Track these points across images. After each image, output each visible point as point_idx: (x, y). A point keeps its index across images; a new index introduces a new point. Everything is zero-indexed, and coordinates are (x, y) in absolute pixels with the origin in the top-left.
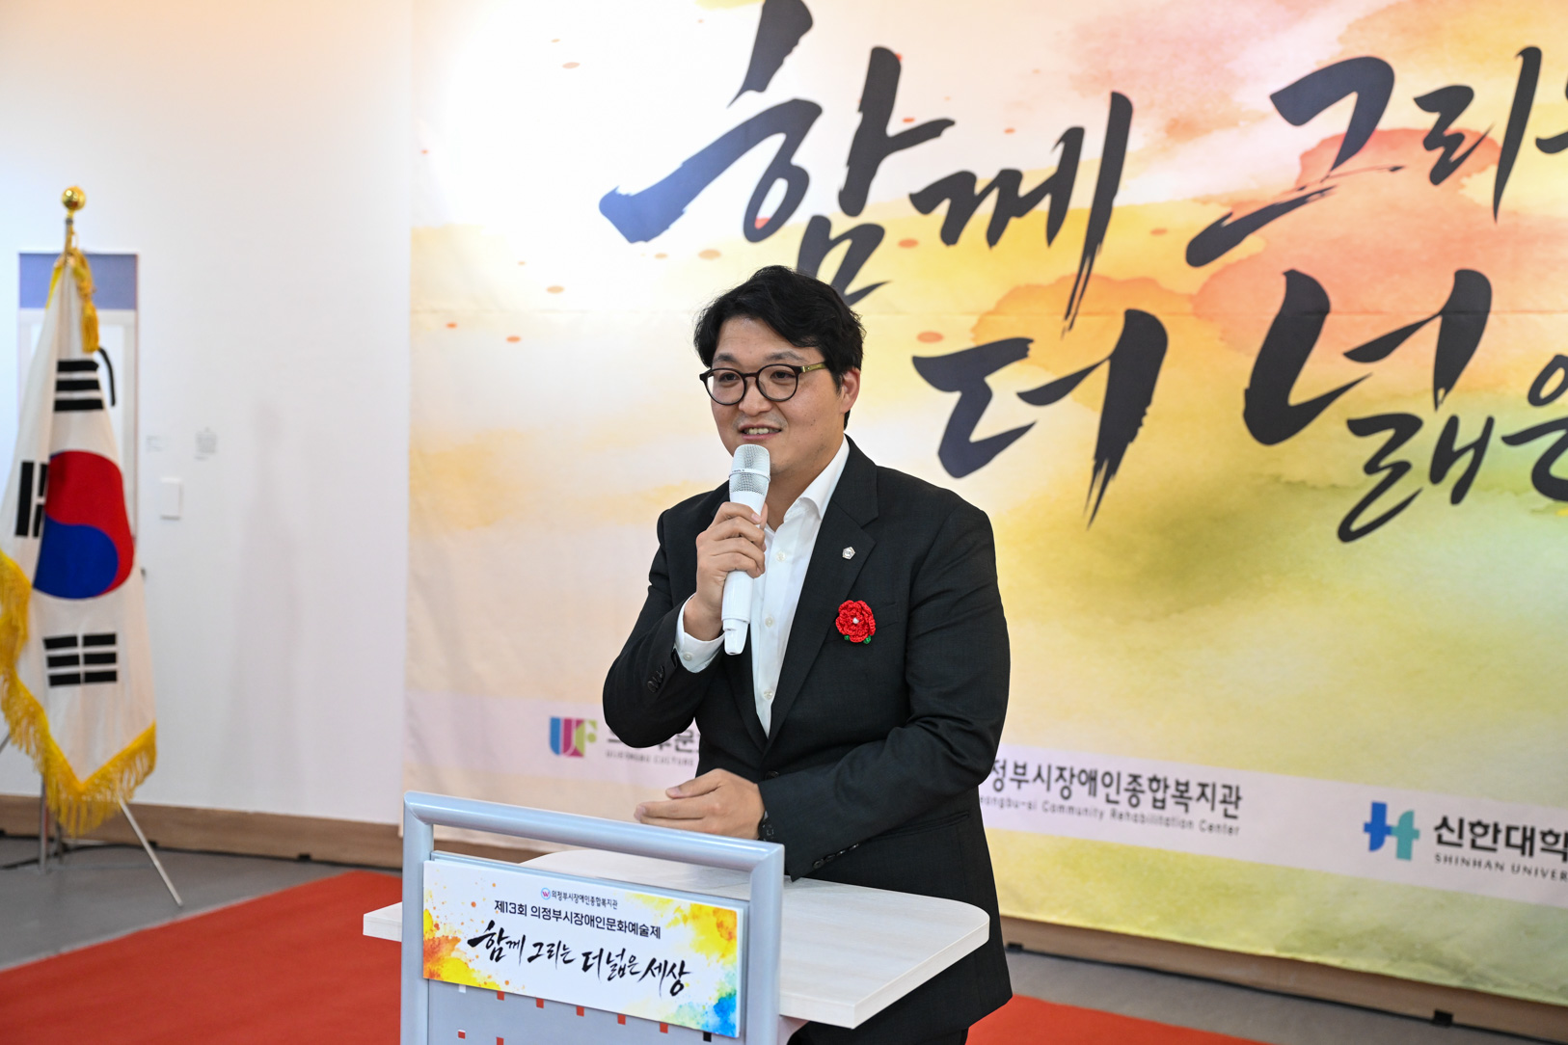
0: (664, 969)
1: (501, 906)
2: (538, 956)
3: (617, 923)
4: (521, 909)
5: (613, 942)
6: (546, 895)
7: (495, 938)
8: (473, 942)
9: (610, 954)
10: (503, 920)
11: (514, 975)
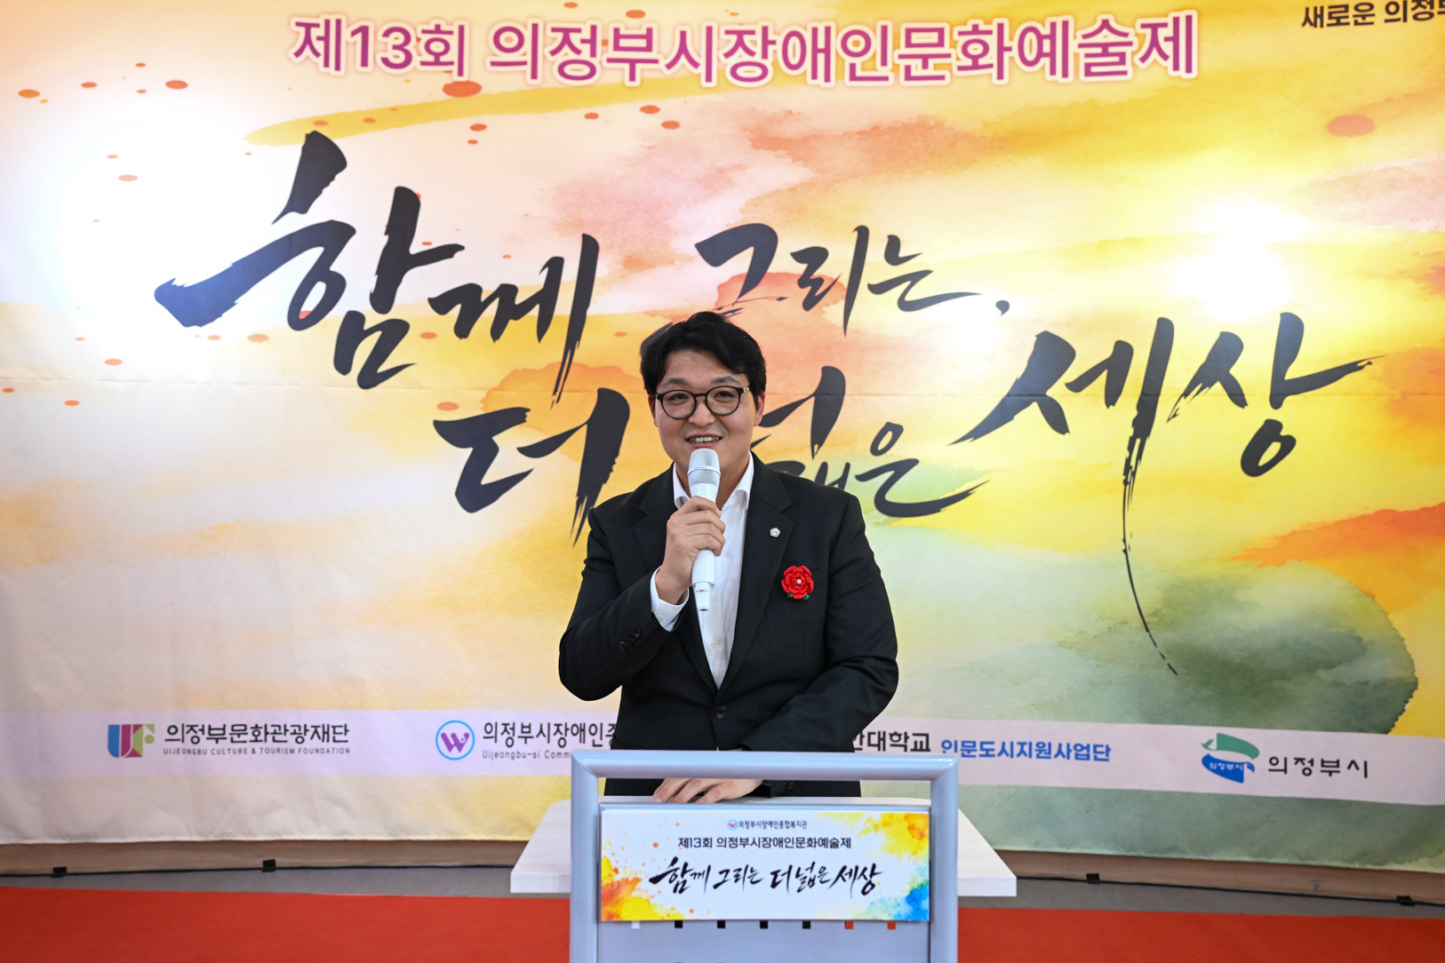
0: (854, 873)
1: (685, 843)
2: (724, 881)
3: (806, 841)
4: (707, 842)
5: (802, 858)
6: (732, 826)
7: (679, 873)
8: (655, 880)
9: (799, 869)
10: (685, 855)
11: (699, 903)
